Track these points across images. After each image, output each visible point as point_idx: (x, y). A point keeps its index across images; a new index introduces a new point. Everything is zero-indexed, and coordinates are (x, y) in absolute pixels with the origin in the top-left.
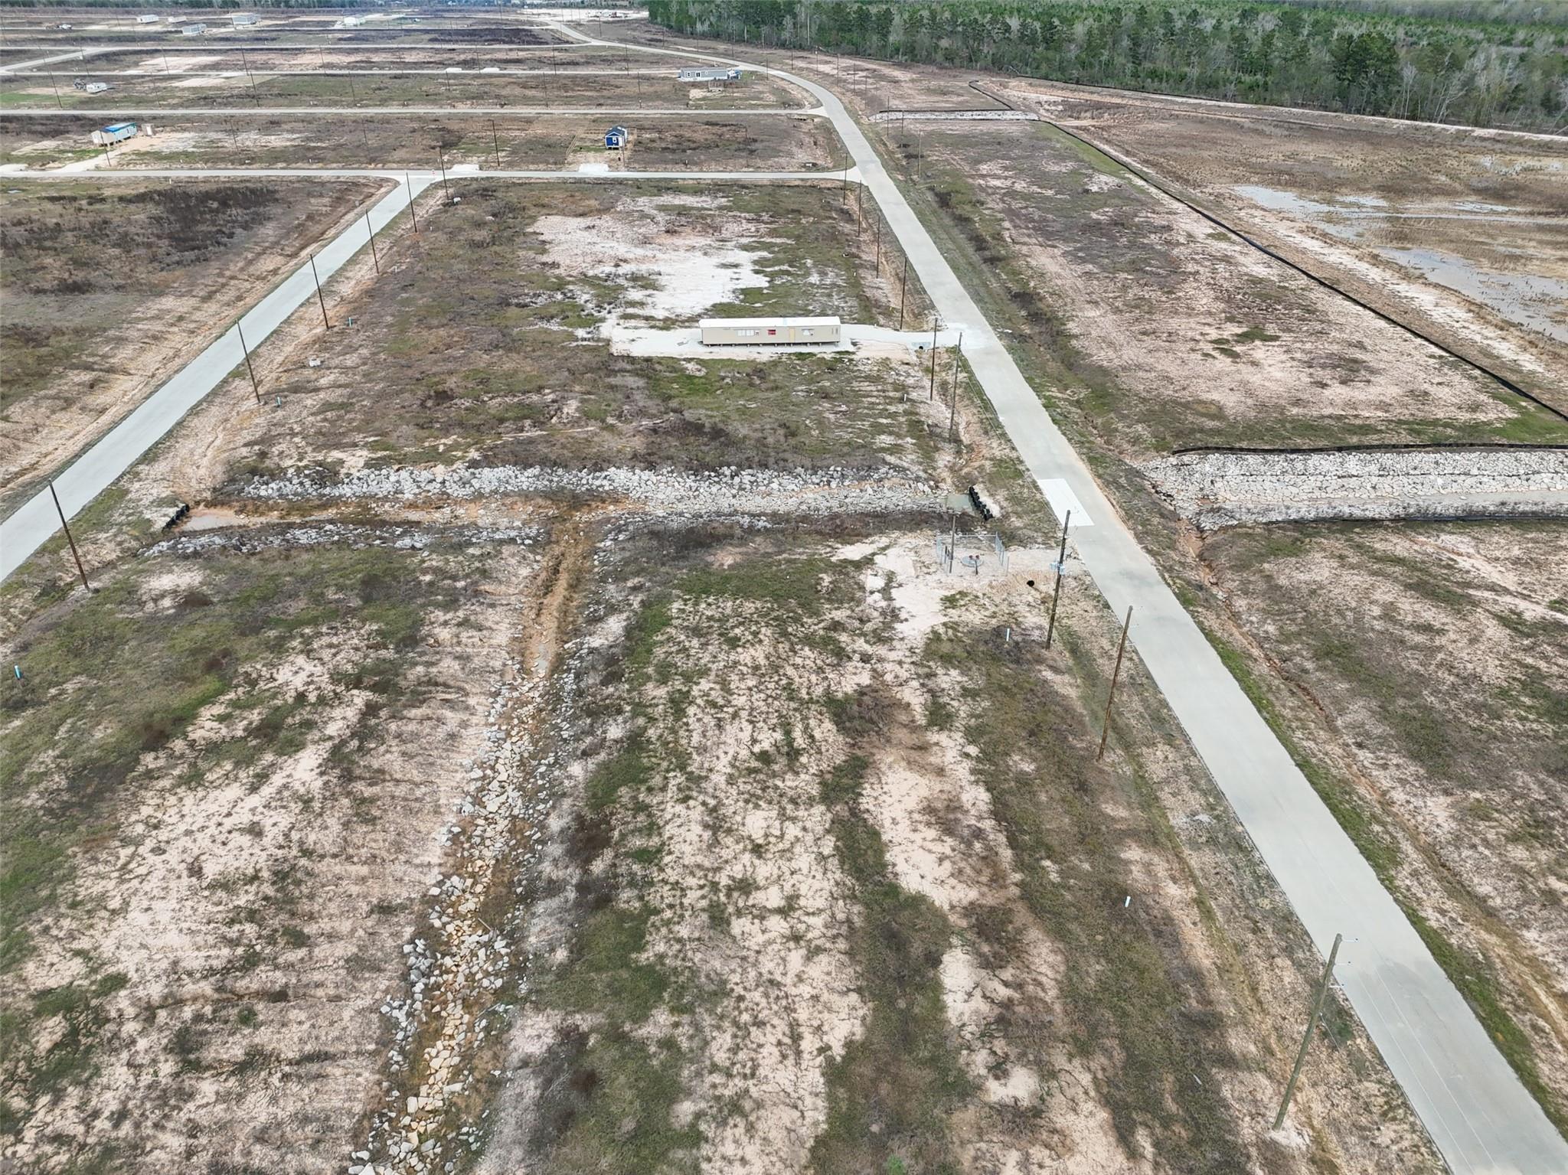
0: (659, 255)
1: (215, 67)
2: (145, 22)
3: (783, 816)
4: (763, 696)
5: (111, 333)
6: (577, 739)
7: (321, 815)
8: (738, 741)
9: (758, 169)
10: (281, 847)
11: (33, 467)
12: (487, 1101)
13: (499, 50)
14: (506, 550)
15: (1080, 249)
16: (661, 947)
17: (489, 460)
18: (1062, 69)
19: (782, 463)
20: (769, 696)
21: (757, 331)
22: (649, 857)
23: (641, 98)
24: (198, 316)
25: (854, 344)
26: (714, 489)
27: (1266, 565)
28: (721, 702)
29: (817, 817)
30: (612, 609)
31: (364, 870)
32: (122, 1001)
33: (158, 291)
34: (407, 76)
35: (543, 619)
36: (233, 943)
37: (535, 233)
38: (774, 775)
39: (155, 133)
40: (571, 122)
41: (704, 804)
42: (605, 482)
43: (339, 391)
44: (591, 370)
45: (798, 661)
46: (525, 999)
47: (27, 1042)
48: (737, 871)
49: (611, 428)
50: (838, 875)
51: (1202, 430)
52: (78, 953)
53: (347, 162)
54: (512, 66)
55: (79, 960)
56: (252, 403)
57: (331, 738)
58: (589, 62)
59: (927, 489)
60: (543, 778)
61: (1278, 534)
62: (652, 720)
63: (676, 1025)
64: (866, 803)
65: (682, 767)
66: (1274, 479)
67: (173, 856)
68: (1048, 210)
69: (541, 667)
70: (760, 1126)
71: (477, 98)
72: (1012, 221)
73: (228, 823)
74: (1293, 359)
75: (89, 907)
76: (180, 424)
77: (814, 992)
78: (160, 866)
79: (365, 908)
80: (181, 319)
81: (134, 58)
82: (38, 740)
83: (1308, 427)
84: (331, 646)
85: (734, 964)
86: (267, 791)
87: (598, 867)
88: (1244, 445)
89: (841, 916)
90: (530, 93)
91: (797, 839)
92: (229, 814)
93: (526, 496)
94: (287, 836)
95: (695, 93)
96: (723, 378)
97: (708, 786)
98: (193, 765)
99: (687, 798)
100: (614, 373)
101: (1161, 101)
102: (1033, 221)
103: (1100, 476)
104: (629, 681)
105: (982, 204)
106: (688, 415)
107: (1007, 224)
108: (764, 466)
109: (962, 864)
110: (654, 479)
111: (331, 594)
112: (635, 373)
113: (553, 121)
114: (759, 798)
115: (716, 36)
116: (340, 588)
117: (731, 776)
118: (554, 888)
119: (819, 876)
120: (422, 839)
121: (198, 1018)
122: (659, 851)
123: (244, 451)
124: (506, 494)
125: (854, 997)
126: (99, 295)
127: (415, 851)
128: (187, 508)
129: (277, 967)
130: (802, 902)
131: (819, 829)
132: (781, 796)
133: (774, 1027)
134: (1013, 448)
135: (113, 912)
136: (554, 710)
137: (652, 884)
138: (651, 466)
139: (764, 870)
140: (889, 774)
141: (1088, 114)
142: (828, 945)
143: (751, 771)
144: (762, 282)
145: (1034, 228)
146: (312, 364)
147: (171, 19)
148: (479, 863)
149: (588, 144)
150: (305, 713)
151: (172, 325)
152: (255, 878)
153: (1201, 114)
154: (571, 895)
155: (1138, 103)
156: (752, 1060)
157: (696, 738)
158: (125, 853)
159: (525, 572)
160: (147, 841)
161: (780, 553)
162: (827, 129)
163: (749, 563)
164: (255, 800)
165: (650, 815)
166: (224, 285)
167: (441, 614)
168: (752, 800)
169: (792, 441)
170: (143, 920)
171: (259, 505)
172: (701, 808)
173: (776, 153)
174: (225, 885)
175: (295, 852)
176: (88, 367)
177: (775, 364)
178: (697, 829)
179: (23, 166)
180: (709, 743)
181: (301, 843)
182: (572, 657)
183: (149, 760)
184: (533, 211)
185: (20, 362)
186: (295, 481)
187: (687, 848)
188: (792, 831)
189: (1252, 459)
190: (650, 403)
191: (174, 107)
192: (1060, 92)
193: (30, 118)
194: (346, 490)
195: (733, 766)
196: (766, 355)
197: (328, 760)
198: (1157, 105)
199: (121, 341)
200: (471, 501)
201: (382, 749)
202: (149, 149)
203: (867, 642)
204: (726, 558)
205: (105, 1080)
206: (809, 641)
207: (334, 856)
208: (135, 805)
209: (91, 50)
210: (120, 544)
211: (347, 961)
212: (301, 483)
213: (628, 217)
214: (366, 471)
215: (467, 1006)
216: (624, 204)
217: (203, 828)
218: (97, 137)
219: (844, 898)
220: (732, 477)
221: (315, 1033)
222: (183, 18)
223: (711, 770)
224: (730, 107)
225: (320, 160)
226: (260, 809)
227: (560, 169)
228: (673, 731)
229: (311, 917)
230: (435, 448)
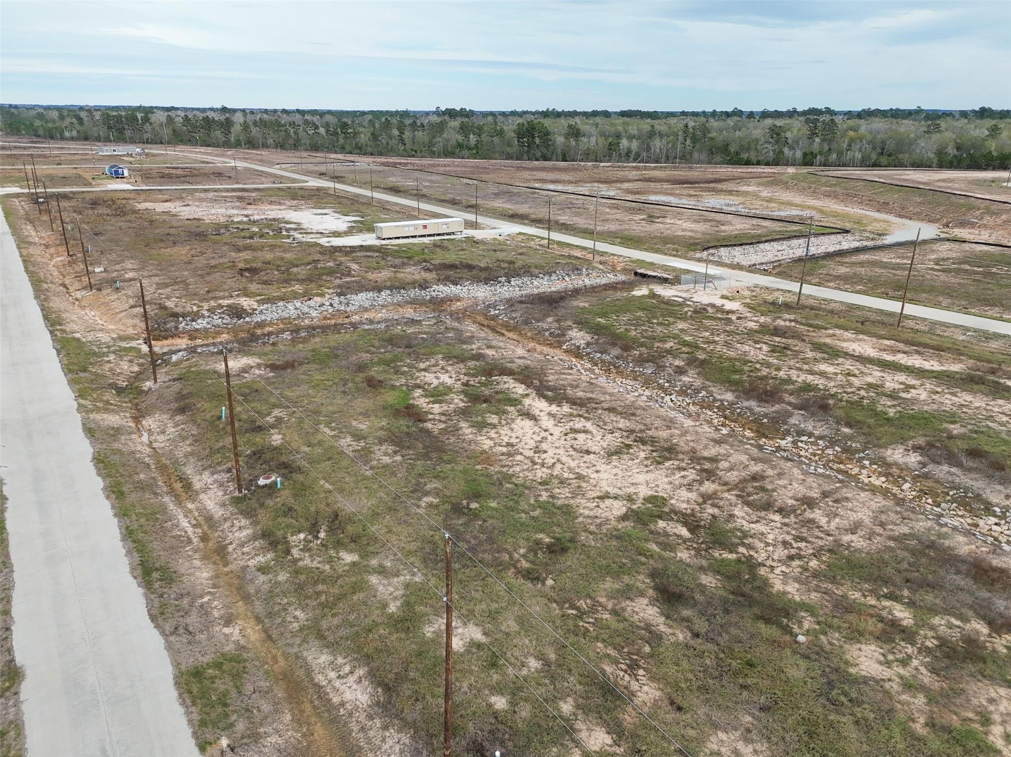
16: (892, 410)
17: (347, 291)
19: (526, 274)
21: (416, 227)
29: (847, 361)
42: (438, 293)
59: (612, 276)
64: (854, 354)
65: (749, 362)
88: (729, 243)
93: (397, 305)
96: (423, 249)
104: (640, 346)
106: (435, 263)
108: (519, 276)
110: (465, 288)
111: (376, 350)
116: (375, 347)
122: (809, 386)
125: (1000, 401)
131: (858, 364)
134: (629, 257)
136: (617, 367)
138: (455, 283)
140: (839, 344)
154: (800, 412)
171: (204, 333)
183: (431, 426)
186: (215, 317)
194: (263, 317)
197: (549, 401)
214: (266, 306)
215: (839, 463)
220: (509, 282)
227: (93, 187)
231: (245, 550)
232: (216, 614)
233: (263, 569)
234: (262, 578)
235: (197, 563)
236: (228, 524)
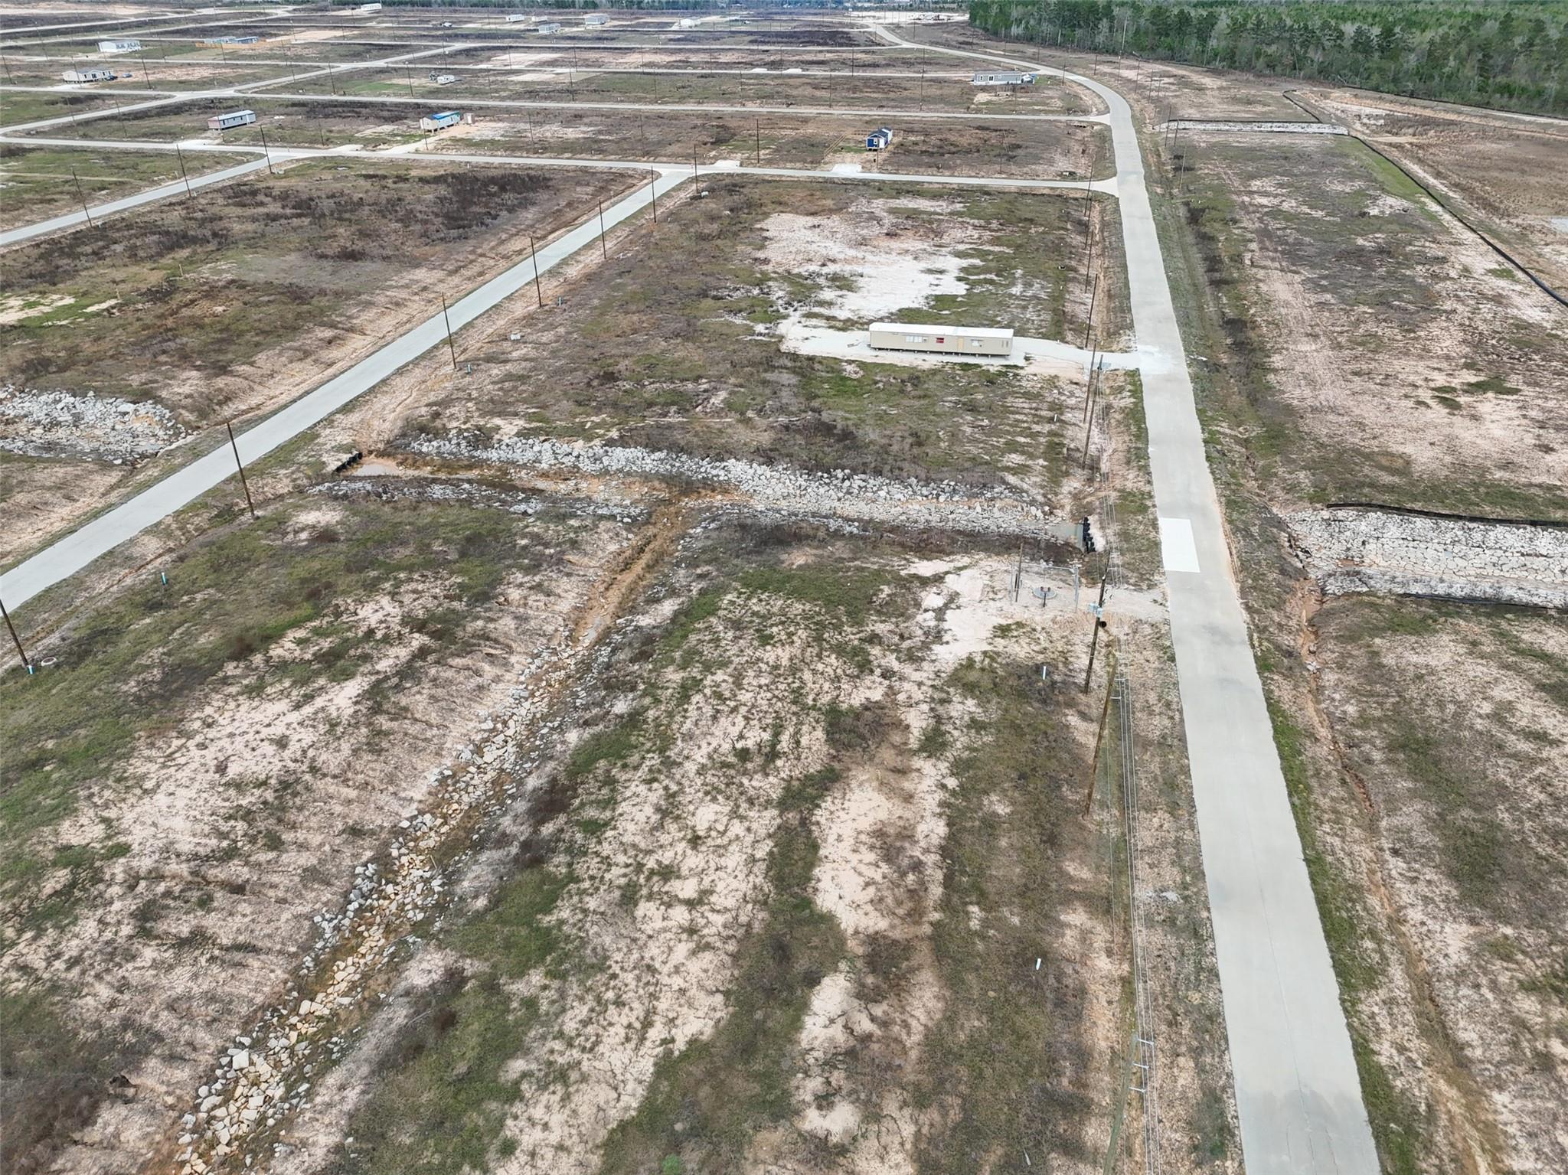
0: (869, 256)
1: (553, 63)
2: (512, 21)
3: (734, 814)
4: (769, 695)
5: (364, 297)
6: (586, 708)
7: (339, 739)
8: (726, 734)
9: (1011, 176)
10: (296, 761)
11: (258, 407)
12: (363, 1019)
13: (809, 52)
14: (603, 526)
15: (1325, 277)
16: (565, 914)
17: (623, 442)
18: (1395, 80)
19: (897, 472)
20: (775, 696)
21: (925, 337)
22: (594, 828)
23: (925, 101)
24: (440, 287)
25: (1027, 359)
26: (822, 490)
27: (1377, 641)
28: (727, 694)
29: (766, 820)
30: (673, 592)
31: (352, 794)
32: (118, 869)
33: (415, 263)
34: (712, 76)
35: (610, 592)
36: (222, 835)
37: (762, 229)
38: (745, 773)
39: (474, 122)
40: (844, 123)
41: (666, 788)
42: (722, 473)
43: (524, 364)
44: (753, 364)
45: (820, 667)
46: (434, 936)
47: (38, 885)
48: (667, 857)
49: (747, 422)
50: (759, 880)
51: (1372, 485)
52: (104, 820)
53: (623, 154)
54: (815, 67)
55: (102, 826)
56: (449, 369)
57: (378, 672)
58: (890, 64)
59: (1039, 514)
60: (542, 739)
61: (1410, 608)
62: (657, 701)
63: (545, 988)
64: (820, 816)
65: (662, 751)
66: (1441, 548)
67: (210, 753)
68: (1308, 233)
69: (588, 636)
70: (575, 1098)
71: (766, 97)
72: (1261, 242)
73: (265, 732)
74: (1525, 417)
75: (130, 783)
76: (384, 381)
77: (683, 985)
78: (197, 759)
79: (339, 826)
80: (425, 289)
81: (489, 53)
82: (155, 638)
83: (1506, 495)
84: (415, 591)
85: (622, 944)
86: (308, 710)
87: (548, 829)
88: (1418, 506)
89: (743, 919)
90: (818, 93)
91: (737, 838)
92: (269, 725)
93: (646, 477)
94: (304, 752)
95: (982, 97)
96: (876, 383)
97: (677, 773)
98: (261, 678)
99: (655, 780)
100: (773, 368)
101: (1505, 119)
102: (1287, 243)
103: (1231, 522)
104: (655, 662)
105: (1235, 221)
106: (826, 416)
107: (1254, 246)
108: (878, 472)
109: (885, 893)
110: (768, 474)
111: (436, 547)
112: (793, 371)
113: (827, 122)
114: (720, 792)
115: (1029, 39)
116: (447, 541)
117: (703, 766)
118: (503, 840)
119: (741, 876)
120: (415, 775)
121: (168, 894)
122: (606, 824)
123: (423, 410)
124: (629, 474)
125: (719, 999)
126: (368, 263)
127: (404, 785)
128: (360, 456)
129: (247, 863)
130: (713, 898)
131: (763, 832)
132: (741, 794)
133: (631, 1009)
134: (1149, 482)
135: (145, 791)
136: (579, 679)
137: (585, 854)
138: (770, 462)
139: (693, 861)
140: (857, 791)
141: (1411, 131)
142: (718, 944)
143: (725, 765)
144: (961, 289)
145: (1283, 252)
146: (513, 337)
147: (534, 19)
148: (455, 806)
149: (852, 145)
150: (367, 648)
151: (416, 294)
152: (264, 783)
153: (1550, 135)
154: (514, 850)
155: (1476, 121)
156: (597, 1035)
157: (688, 724)
158: (177, 743)
159: (613, 547)
160: (198, 736)
161: (855, 559)
162: (1103, 138)
163: (819, 567)
164: (294, 717)
165: (613, 790)
166: (472, 262)
167: (520, 576)
168: (712, 793)
169: (916, 451)
170: (164, 802)
171: (417, 460)
172: (661, 792)
173: (1036, 159)
174: (239, 786)
175: (304, 768)
176: (333, 326)
177: (934, 372)
178: (649, 810)
179: (359, 146)
180: (698, 732)
181: (313, 760)
182: (617, 633)
183: (230, 669)
184: (771, 207)
185: (282, 317)
186: (454, 441)
187: (631, 827)
188: (737, 828)
189: (1420, 522)
190: (794, 400)
191: (503, 99)
192: (1387, 106)
193: (383, 104)
194: (493, 455)
195: (710, 757)
196: (932, 362)
197: (365, 692)
198: (1498, 124)
199: (369, 304)
200: (597, 477)
201: (416, 689)
202: (464, 136)
203: (898, 659)
204: (799, 558)
205: (77, 929)
206: (840, 650)
207: (335, 777)
208: (203, 704)
209: (459, 46)
210: (294, 480)
211: (304, 870)
212: (459, 444)
213: (857, 219)
214: (516, 439)
215: (388, 930)
216: (861, 205)
217: (244, 733)
218: (426, 123)
219: (755, 902)
220: (843, 480)
221: (252, 926)
222: (545, 18)
223: (687, 758)
224: (1011, 112)
225: (601, 151)
226: (295, 725)
227: (814, 169)
228: (671, 715)
229: (294, 827)
230: (583, 424)
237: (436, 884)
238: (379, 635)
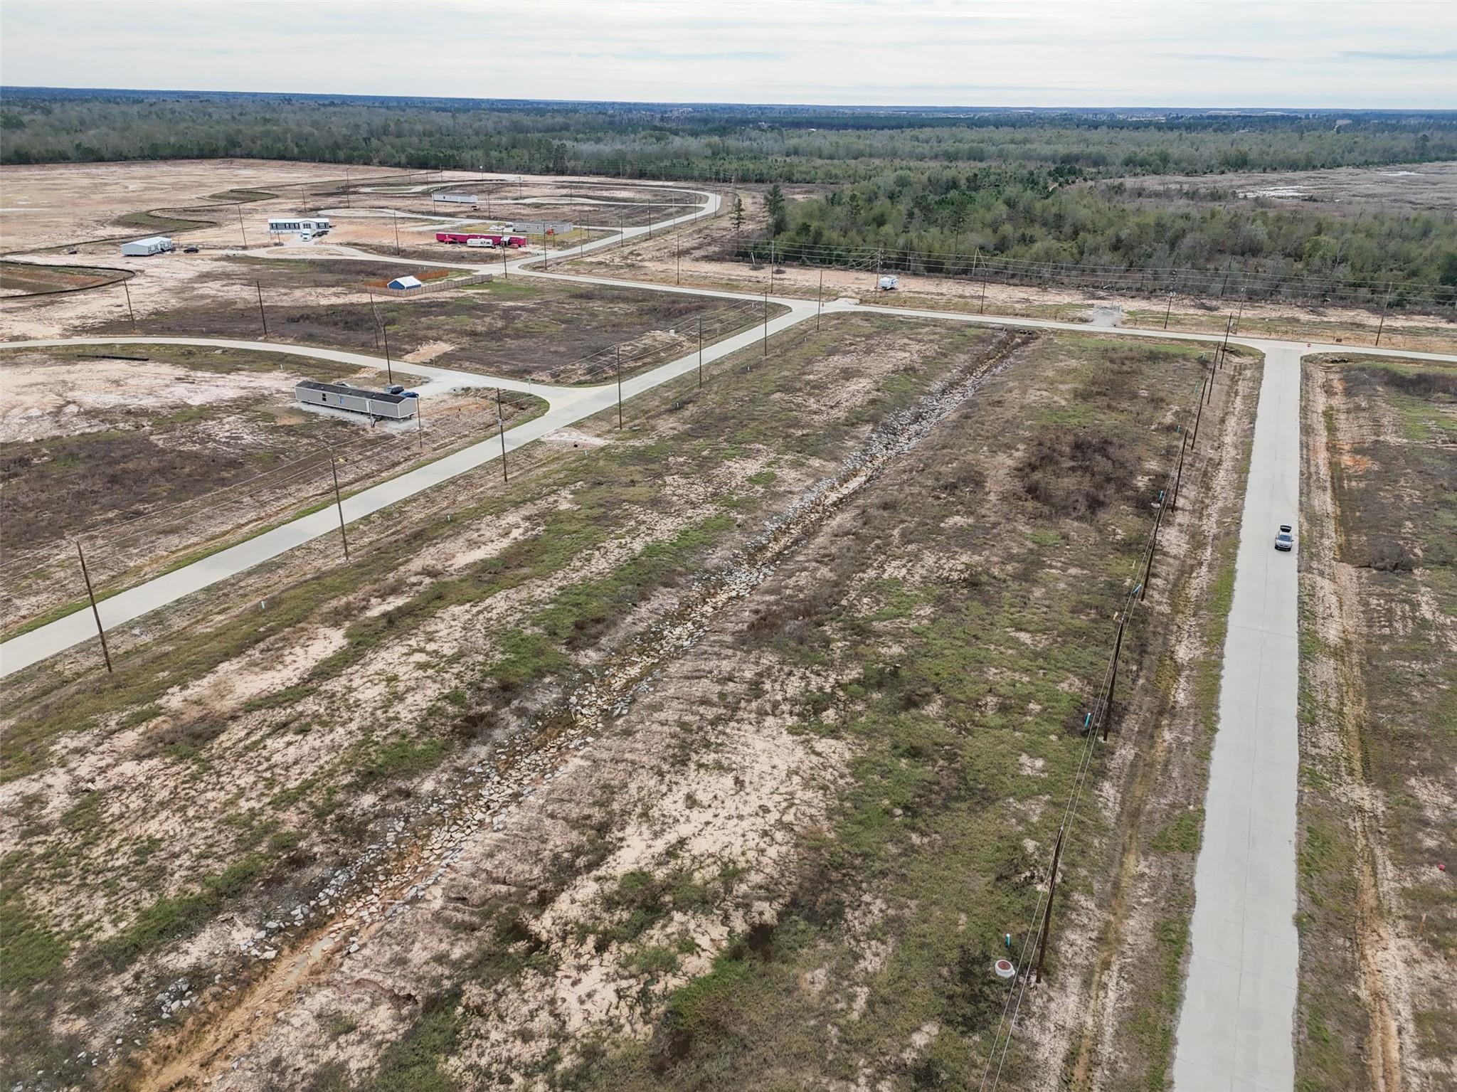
7: (639, 800)
10: (676, 783)
16: (498, 656)
32: (791, 721)
46: (580, 671)
50: (371, 656)
52: (819, 754)
57: (598, 879)
60: (456, 794)
64: (294, 683)
67: (754, 803)
69: (325, 943)
73: (708, 815)
75: (814, 783)
78: (764, 797)
79: (638, 736)
86: (671, 837)
87: (488, 708)
91: (363, 678)
92: (707, 823)
94: (670, 790)
98: (729, 890)
114: (348, 706)
117: (343, 725)
118: (521, 713)
119: (381, 658)
120: (575, 775)
121: (749, 701)
122: (446, 697)
130: (406, 652)
131: (343, 679)
132: (334, 703)
133: (485, 616)
135: (797, 774)
136: (382, 860)
137: (470, 684)
139: (403, 671)
142: (421, 633)
143: (326, 724)
150: (609, 920)
152: (700, 766)
154: (516, 703)
157: (326, 758)
158: (788, 818)
160: (772, 822)
164: (684, 830)
165: (425, 721)
168: (355, 706)
170: (776, 761)
172: (391, 711)
174: (721, 768)
175: (668, 777)
178: (409, 701)
180: (323, 751)
181: (662, 782)
183: (767, 912)
188: (358, 684)
195: (332, 731)
197: (611, 852)
208: (781, 862)
215: (610, 685)
217: (729, 818)
219: (384, 646)
223: (350, 733)
226: (682, 820)
228: (331, 773)
229: (673, 736)
231: (1086, 921)
232: (1146, 885)
233: (1089, 892)
234: (1096, 886)
235: (1130, 939)
236: (1078, 960)
237: (573, 699)
238: (591, 940)
